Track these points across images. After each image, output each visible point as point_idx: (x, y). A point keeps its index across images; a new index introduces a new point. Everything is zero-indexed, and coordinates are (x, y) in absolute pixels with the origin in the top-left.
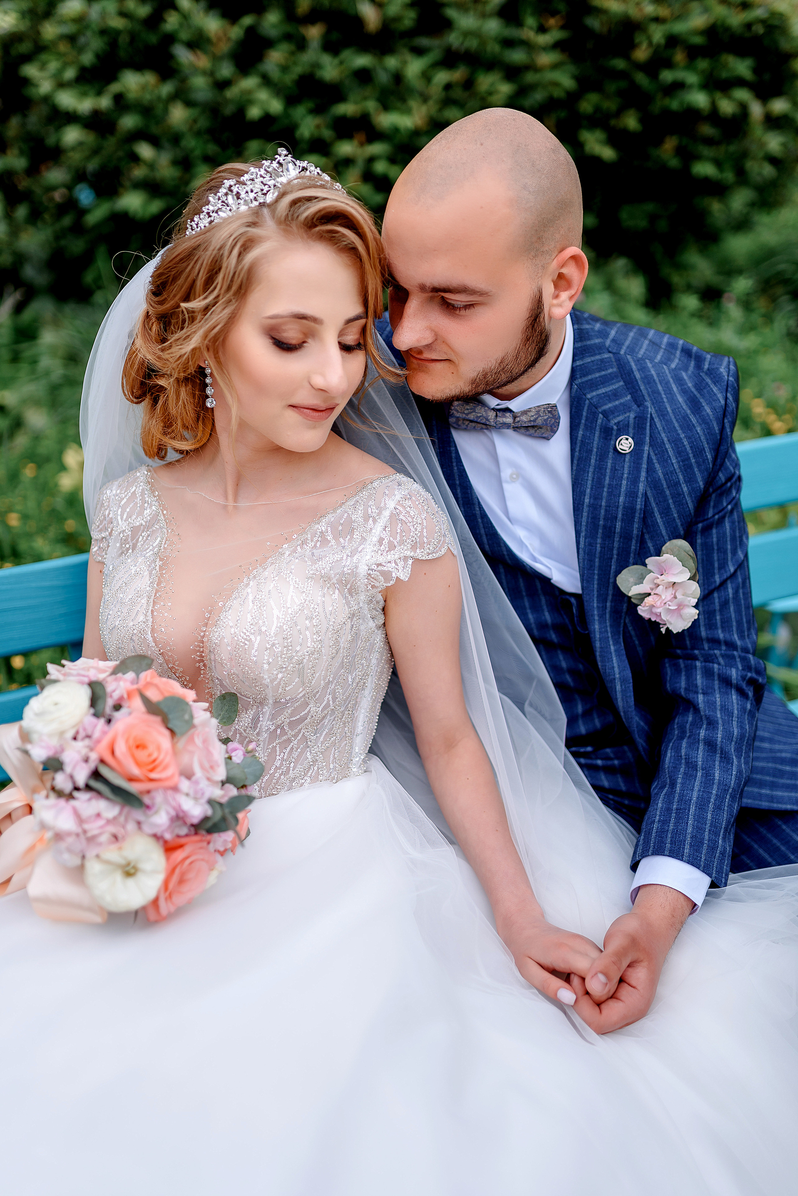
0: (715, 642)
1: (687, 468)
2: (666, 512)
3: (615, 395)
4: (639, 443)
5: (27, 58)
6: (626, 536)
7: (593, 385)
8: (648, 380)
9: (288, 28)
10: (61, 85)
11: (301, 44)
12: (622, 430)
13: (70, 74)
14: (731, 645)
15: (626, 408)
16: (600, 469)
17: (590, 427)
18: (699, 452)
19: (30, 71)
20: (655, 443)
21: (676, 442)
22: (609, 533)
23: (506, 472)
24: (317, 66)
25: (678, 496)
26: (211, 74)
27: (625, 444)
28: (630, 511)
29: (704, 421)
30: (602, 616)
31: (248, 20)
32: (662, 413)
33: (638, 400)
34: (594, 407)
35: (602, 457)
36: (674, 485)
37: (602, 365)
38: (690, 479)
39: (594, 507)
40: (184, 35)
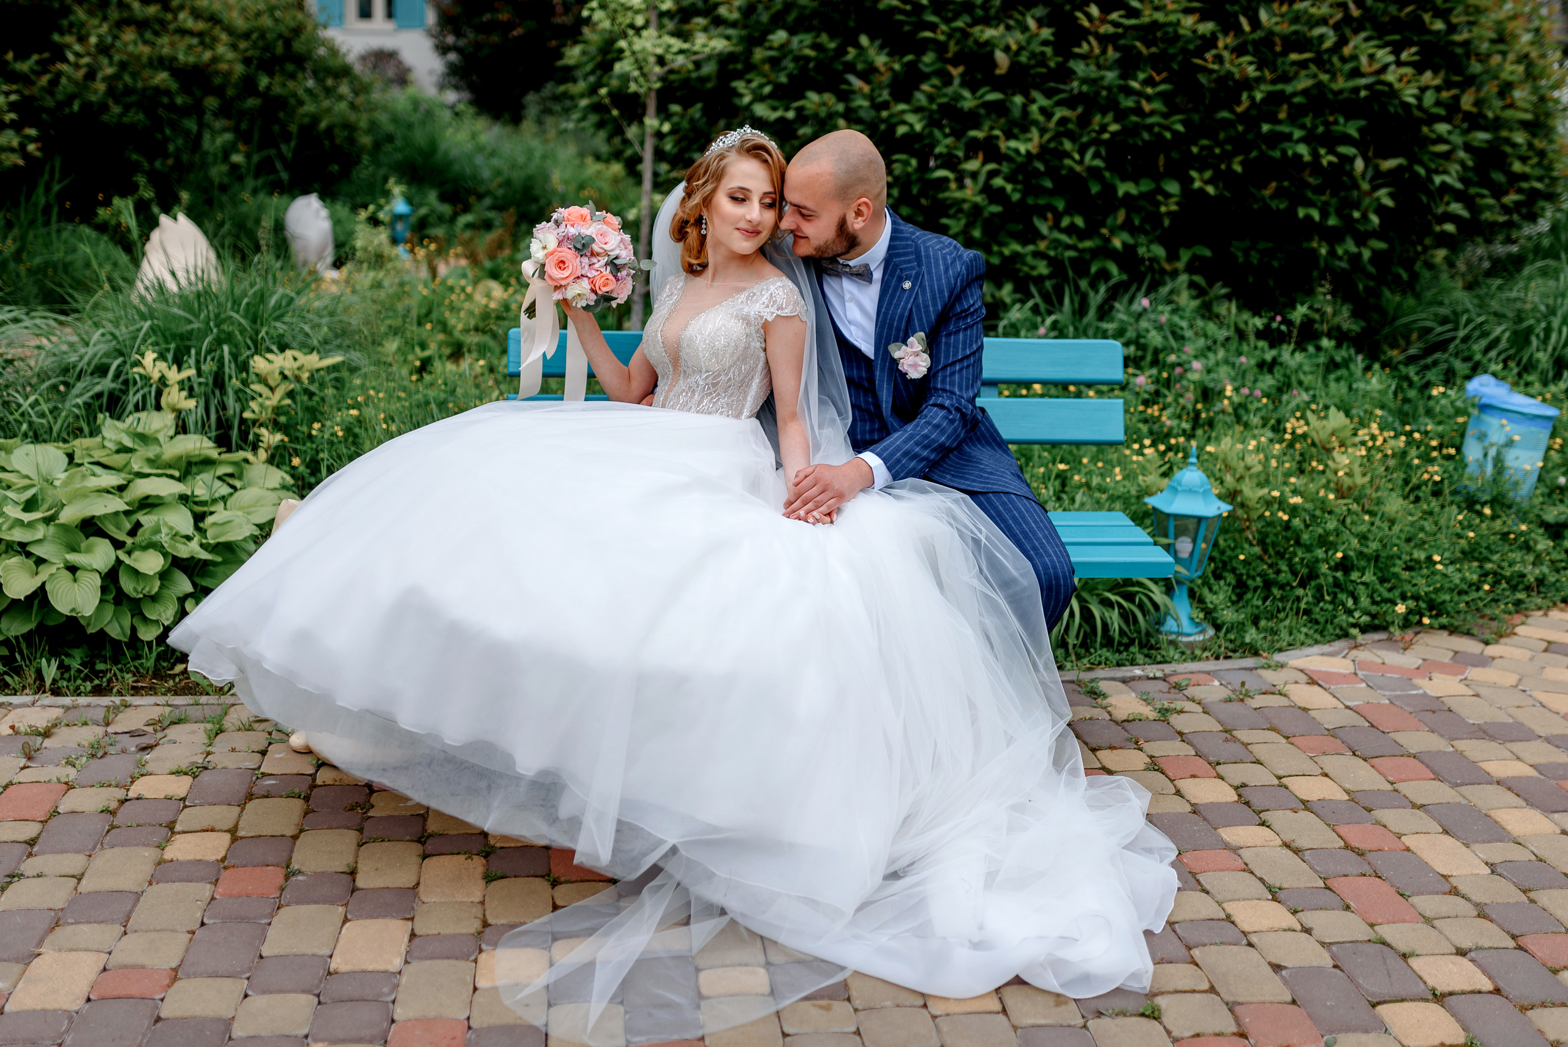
0: (944, 390)
1: (934, 298)
2: (920, 319)
3: (909, 261)
4: (913, 285)
5: (739, 76)
6: (898, 329)
7: (899, 255)
8: (928, 256)
9: (939, 65)
10: (759, 98)
11: (948, 80)
12: (908, 278)
13: (767, 90)
14: (953, 393)
15: (913, 268)
16: (893, 296)
17: (892, 275)
18: (941, 292)
19: (739, 85)
20: (922, 286)
21: (931, 286)
22: (891, 327)
23: (847, 296)
24: (958, 97)
25: (927, 312)
26: (871, 98)
27: (907, 285)
28: (901, 316)
29: (948, 278)
30: (882, 369)
31: (909, 58)
32: (930, 273)
33: (919, 265)
34: (896, 266)
35: (895, 290)
36: (926, 307)
37: (907, 246)
38: (935, 305)
39: (886, 314)
40: (860, 66)
